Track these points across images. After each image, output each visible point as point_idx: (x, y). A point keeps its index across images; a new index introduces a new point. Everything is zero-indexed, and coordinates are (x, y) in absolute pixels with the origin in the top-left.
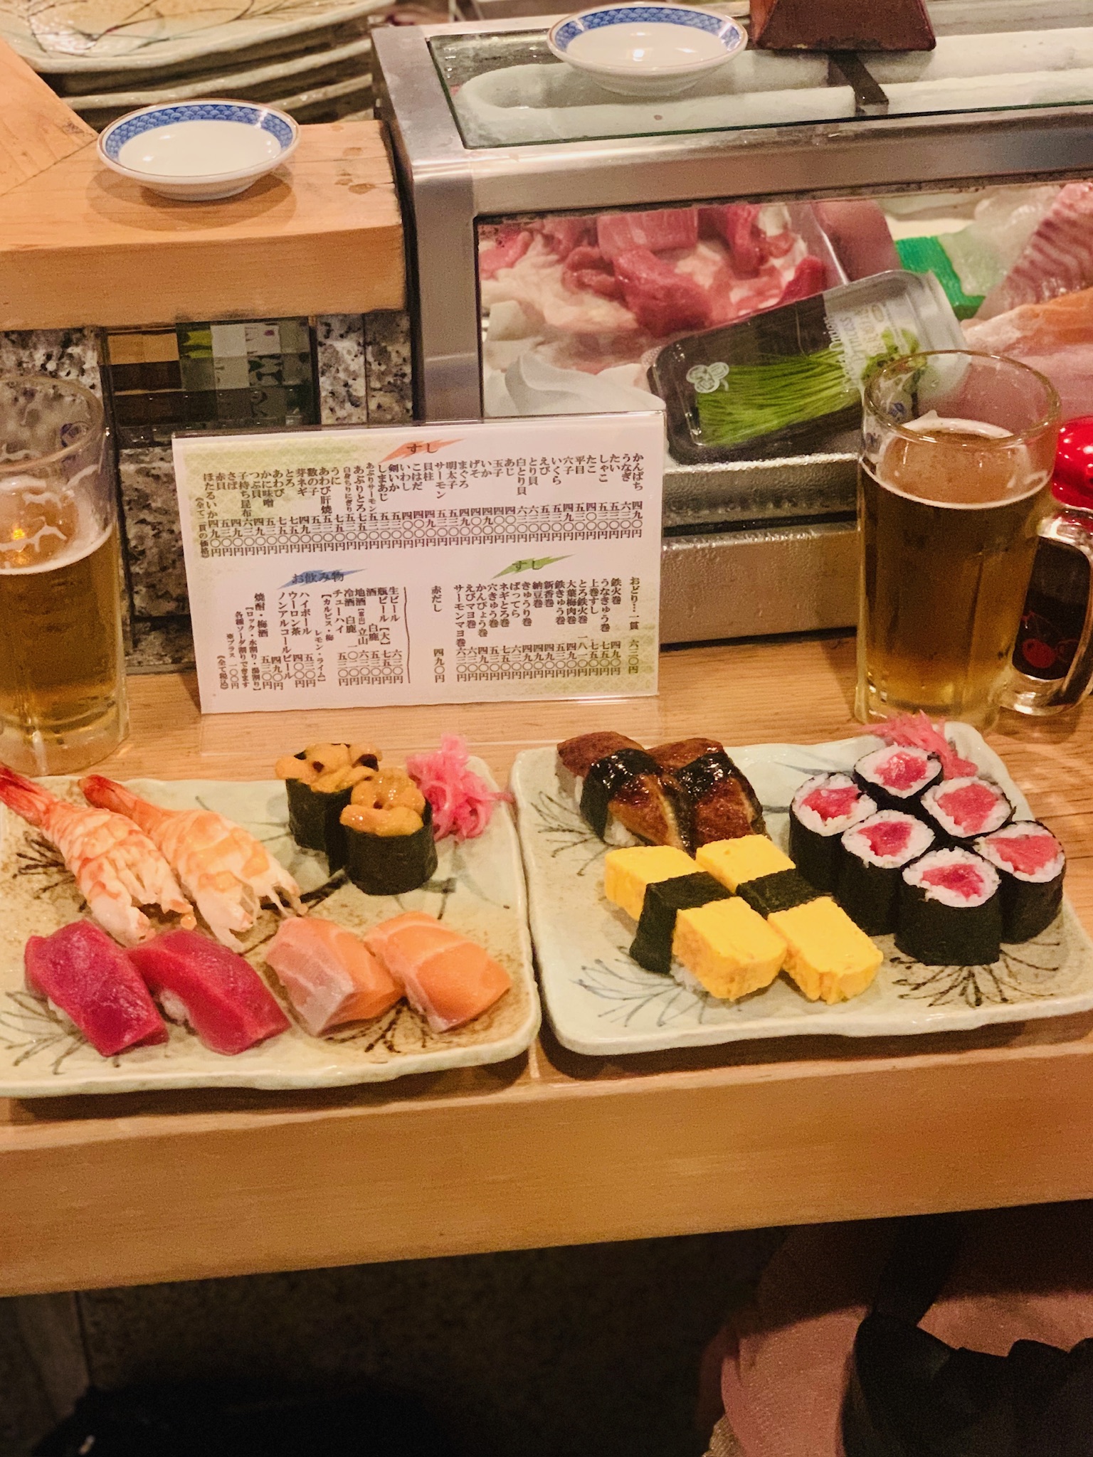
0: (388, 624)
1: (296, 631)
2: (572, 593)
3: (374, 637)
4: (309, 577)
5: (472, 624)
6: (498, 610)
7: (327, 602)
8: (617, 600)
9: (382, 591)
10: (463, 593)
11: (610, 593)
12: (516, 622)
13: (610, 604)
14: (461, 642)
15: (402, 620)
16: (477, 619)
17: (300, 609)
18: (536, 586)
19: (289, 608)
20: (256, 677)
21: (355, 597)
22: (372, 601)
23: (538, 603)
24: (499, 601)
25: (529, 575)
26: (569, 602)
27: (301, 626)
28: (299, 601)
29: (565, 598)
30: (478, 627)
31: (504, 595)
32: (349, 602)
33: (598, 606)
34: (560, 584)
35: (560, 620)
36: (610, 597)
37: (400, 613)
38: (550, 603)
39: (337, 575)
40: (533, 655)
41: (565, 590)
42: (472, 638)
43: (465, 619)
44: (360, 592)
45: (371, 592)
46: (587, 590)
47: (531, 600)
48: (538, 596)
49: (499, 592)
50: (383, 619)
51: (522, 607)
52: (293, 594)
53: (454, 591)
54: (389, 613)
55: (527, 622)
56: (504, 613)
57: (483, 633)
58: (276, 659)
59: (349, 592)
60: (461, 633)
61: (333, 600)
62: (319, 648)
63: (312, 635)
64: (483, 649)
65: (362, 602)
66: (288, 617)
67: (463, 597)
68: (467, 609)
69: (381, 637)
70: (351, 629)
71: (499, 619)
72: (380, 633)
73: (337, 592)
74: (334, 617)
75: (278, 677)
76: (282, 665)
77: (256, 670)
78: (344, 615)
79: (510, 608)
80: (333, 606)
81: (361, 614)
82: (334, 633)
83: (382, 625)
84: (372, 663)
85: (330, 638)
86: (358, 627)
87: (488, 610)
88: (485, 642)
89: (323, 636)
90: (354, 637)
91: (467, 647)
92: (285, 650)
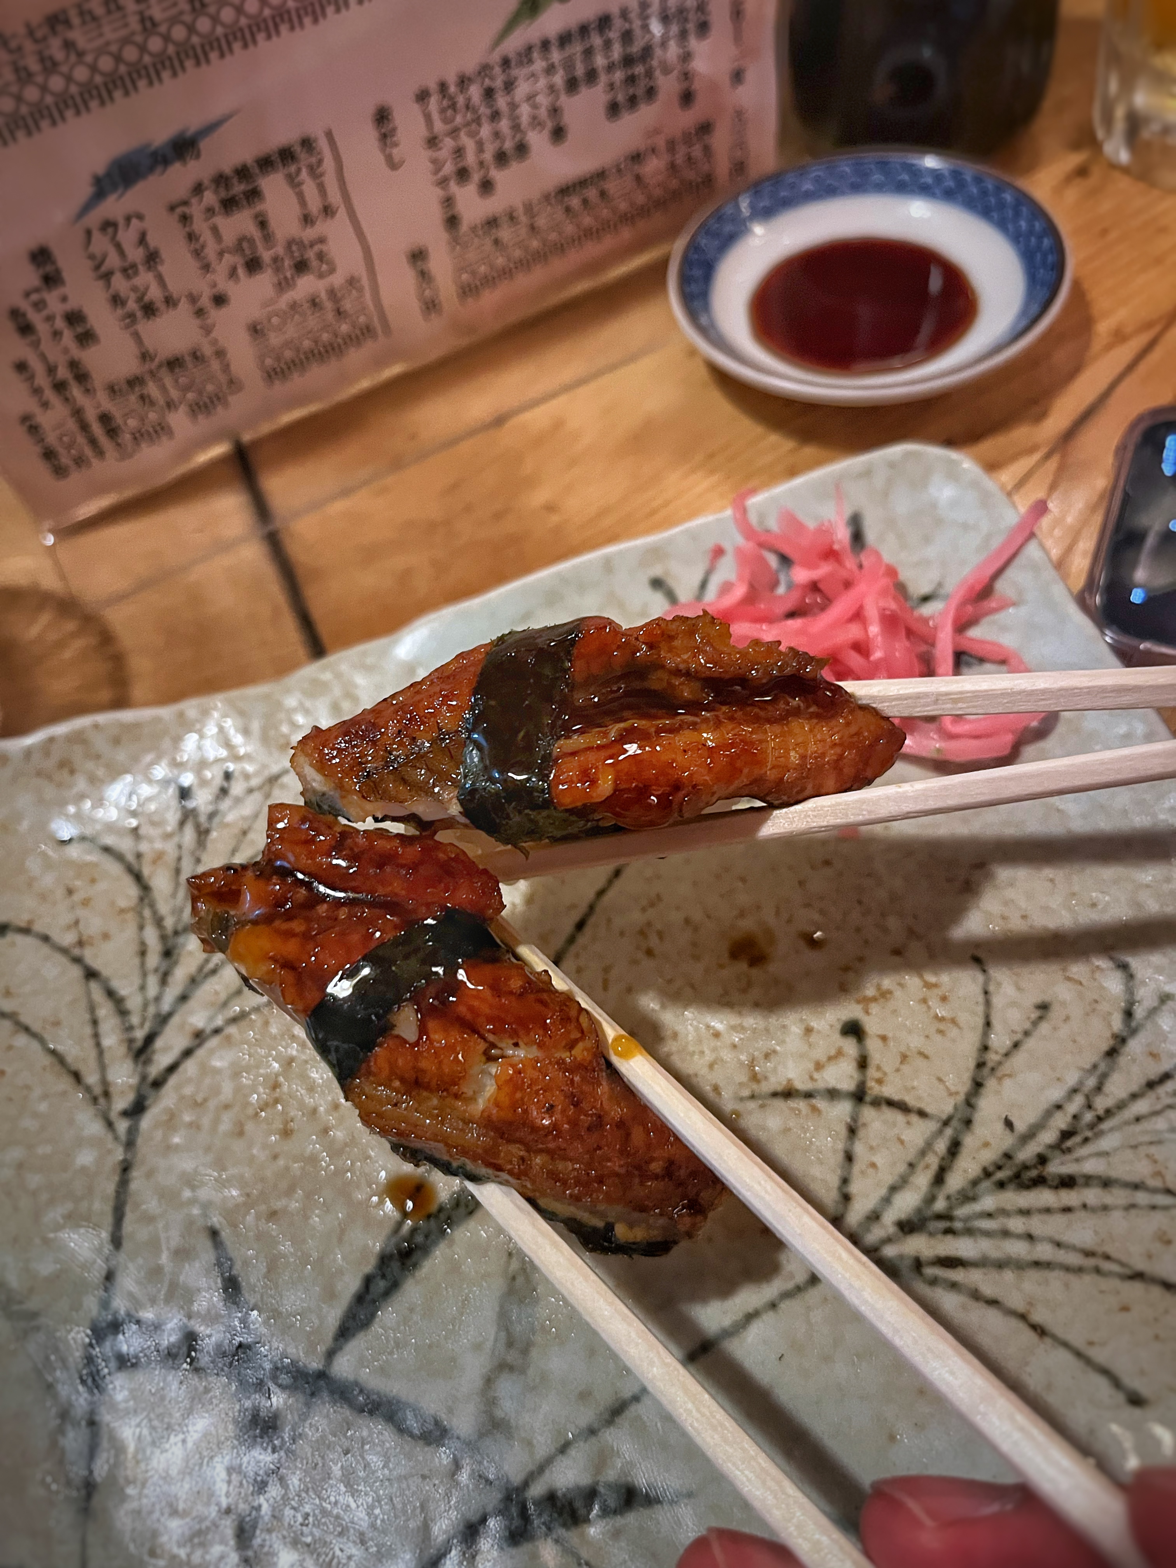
0: (321, 227)
1: (149, 310)
2: (626, 37)
3: (301, 267)
4: (126, 172)
5: (463, 174)
6: (504, 125)
7: (185, 219)
8: (704, 27)
9: (286, 155)
10: (434, 103)
12: (539, 141)
14: (452, 222)
15: (342, 213)
16: (471, 159)
17: (136, 254)
18: (563, 42)
19: (113, 261)
20: (112, 432)
21: (239, 188)
22: (273, 185)
23: (571, 83)
24: (501, 102)
25: (547, 22)
27: (155, 293)
28: (128, 237)
30: (476, 177)
31: (509, 85)
32: (229, 205)
33: (674, 49)
34: (604, 22)
35: (613, 110)
36: (692, 23)
38: (591, 75)
39: (183, 146)
40: (575, 202)
41: (615, 34)
42: (471, 205)
43: (449, 168)
44: (243, 173)
45: (266, 163)
47: (560, 78)
48: (570, 66)
49: (499, 84)
50: (307, 220)
52: (109, 225)
53: (416, 108)
54: (314, 204)
55: (558, 134)
56: (516, 127)
57: (487, 186)
58: (134, 382)
59: (221, 180)
60: (448, 202)
61: (196, 210)
62: (207, 330)
63: (184, 306)
64: (492, 223)
65: (254, 194)
66: (119, 283)
67: (436, 116)
68: (448, 143)
69: (314, 263)
70: (253, 265)
71: (508, 145)
72: (311, 254)
73: (198, 189)
74: (211, 251)
75: (152, 416)
76: (152, 389)
77: (105, 419)
78: (229, 237)
79: (525, 111)
80: (200, 225)
81: (263, 224)
82: (225, 285)
83: (310, 234)
84: (313, 322)
85: (220, 300)
86: (266, 256)
87: (485, 131)
88: (494, 205)
89: (205, 301)
90: (264, 281)
91: (464, 227)
92: (145, 356)
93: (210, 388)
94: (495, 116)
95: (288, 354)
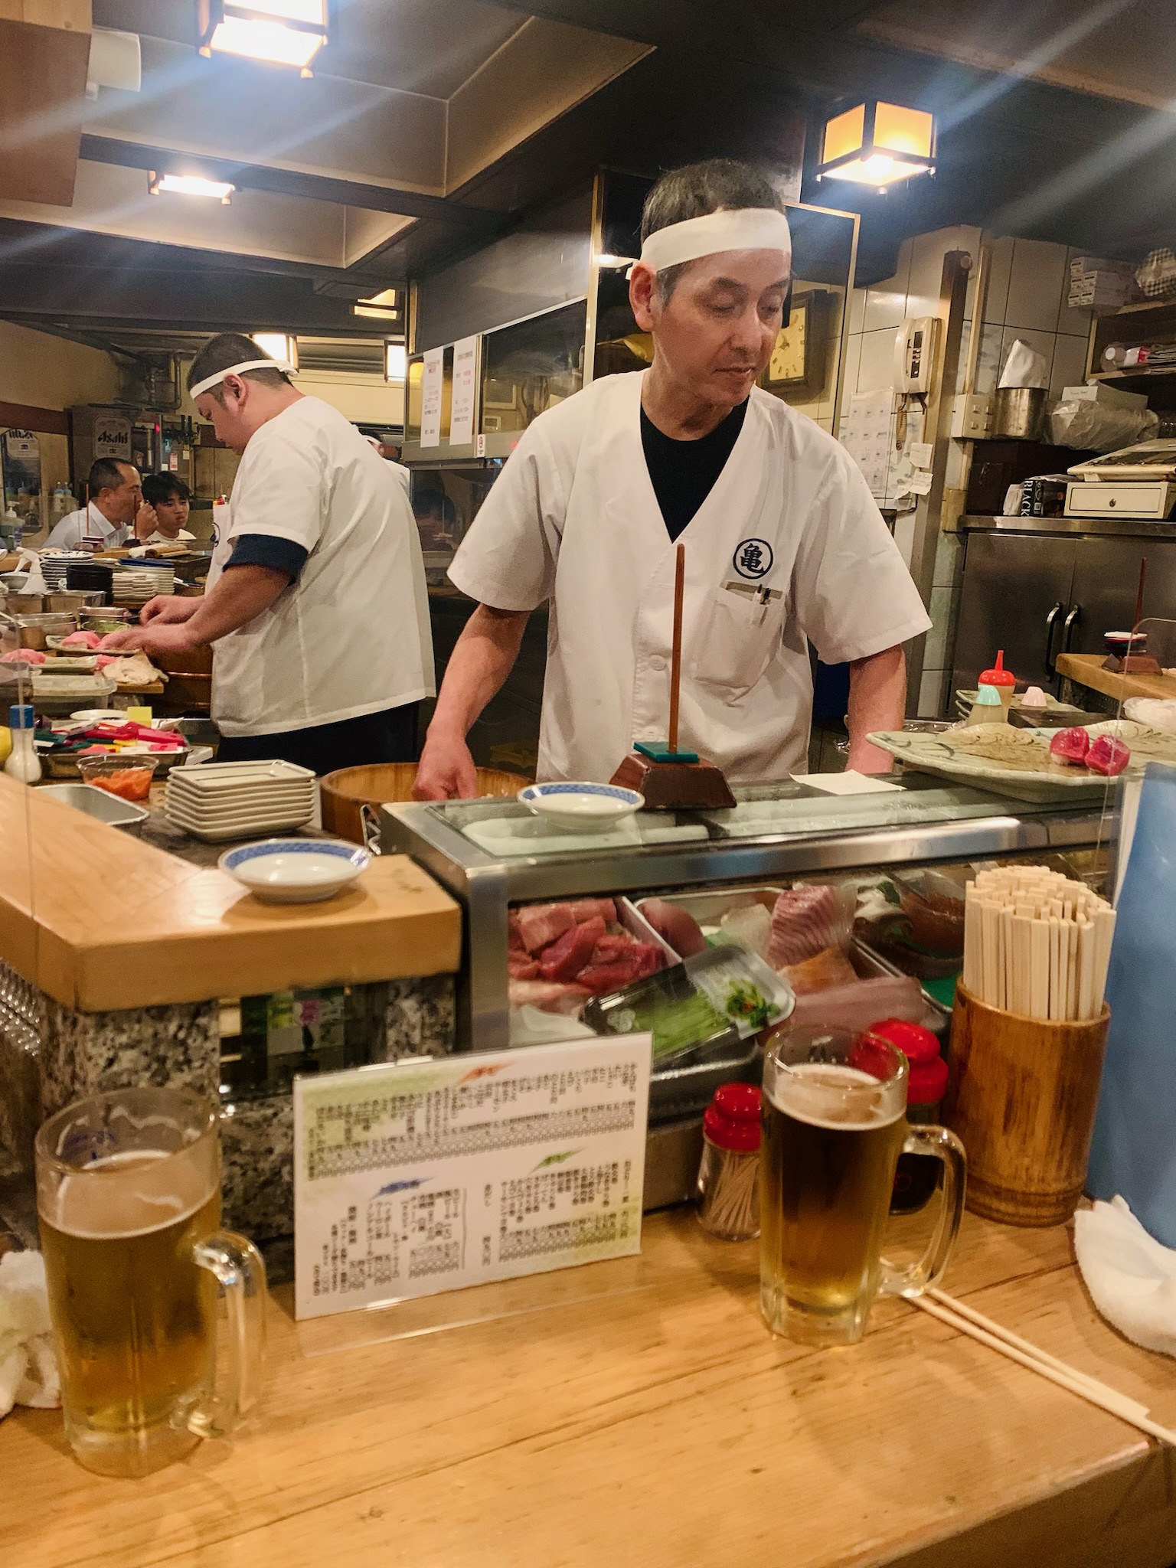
0: (451, 1220)
1: (379, 1236)
2: (584, 1178)
3: (439, 1233)
4: (393, 1188)
5: (512, 1213)
6: (532, 1199)
7: (405, 1207)
8: (615, 1180)
9: (448, 1193)
10: (508, 1186)
11: (610, 1175)
12: (544, 1207)
13: (611, 1185)
14: (504, 1229)
15: (460, 1218)
16: (516, 1208)
17: (383, 1216)
18: (560, 1175)
19: (375, 1216)
20: (343, 1280)
21: (428, 1201)
22: (440, 1202)
23: (560, 1190)
24: (533, 1191)
25: (556, 1168)
26: (583, 1186)
27: (383, 1231)
28: (383, 1209)
29: (580, 1182)
30: (517, 1215)
31: (537, 1186)
32: (422, 1205)
33: (602, 1186)
34: (576, 1172)
35: (575, 1201)
36: (610, 1179)
37: (460, 1210)
38: (568, 1188)
39: (415, 1184)
40: (554, 1233)
41: (580, 1176)
42: (512, 1225)
43: (508, 1210)
44: (431, 1196)
45: (440, 1194)
46: (595, 1175)
47: (556, 1187)
48: (560, 1184)
49: (533, 1185)
50: (447, 1216)
51: (548, 1194)
52: (380, 1204)
53: (501, 1188)
54: (452, 1211)
55: (552, 1206)
56: (536, 1200)
57: (520, 1219)
58: (361, 1262)
59: (422, 1197)
60: (504, 1221)
61: (410, 1206)
62: (396, 1248)
63: (392, 1238)
64: (519, 1233)
65: (432, 1204)
66: (374, 1225)
67: (507, 1192)
68: (509, 1202)
69: (444, 1233)
70: (422, 1228)
71: (532, 1206)
72: (444, 1229)
73: (414, 1198)
74: (409, 1221)
75: (361, 1279)
76: (366, 1267)
77: (344, 1275)
78: (417, 1218)
79: (540, 1196)
80: (410, 1210)
81: (431, 1215)
82: (409, 1233)
83: (446, 1222)
84: (435, 1256)
85: (405, 1238)
86: (428, 1226)
87: (524, 1200)
88: (521, 1226)
89: (400, 1238)
90: (424, 1234)
91: (508, 1232)
92: (370, 1253)
93: (387, 1273)
94: (529, 1195)
95: (422, 1266)
